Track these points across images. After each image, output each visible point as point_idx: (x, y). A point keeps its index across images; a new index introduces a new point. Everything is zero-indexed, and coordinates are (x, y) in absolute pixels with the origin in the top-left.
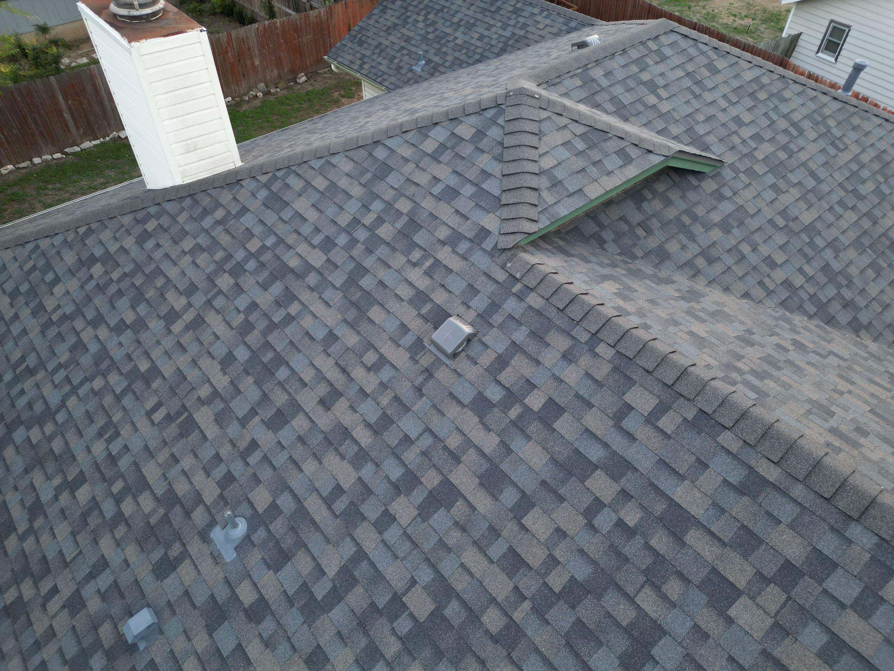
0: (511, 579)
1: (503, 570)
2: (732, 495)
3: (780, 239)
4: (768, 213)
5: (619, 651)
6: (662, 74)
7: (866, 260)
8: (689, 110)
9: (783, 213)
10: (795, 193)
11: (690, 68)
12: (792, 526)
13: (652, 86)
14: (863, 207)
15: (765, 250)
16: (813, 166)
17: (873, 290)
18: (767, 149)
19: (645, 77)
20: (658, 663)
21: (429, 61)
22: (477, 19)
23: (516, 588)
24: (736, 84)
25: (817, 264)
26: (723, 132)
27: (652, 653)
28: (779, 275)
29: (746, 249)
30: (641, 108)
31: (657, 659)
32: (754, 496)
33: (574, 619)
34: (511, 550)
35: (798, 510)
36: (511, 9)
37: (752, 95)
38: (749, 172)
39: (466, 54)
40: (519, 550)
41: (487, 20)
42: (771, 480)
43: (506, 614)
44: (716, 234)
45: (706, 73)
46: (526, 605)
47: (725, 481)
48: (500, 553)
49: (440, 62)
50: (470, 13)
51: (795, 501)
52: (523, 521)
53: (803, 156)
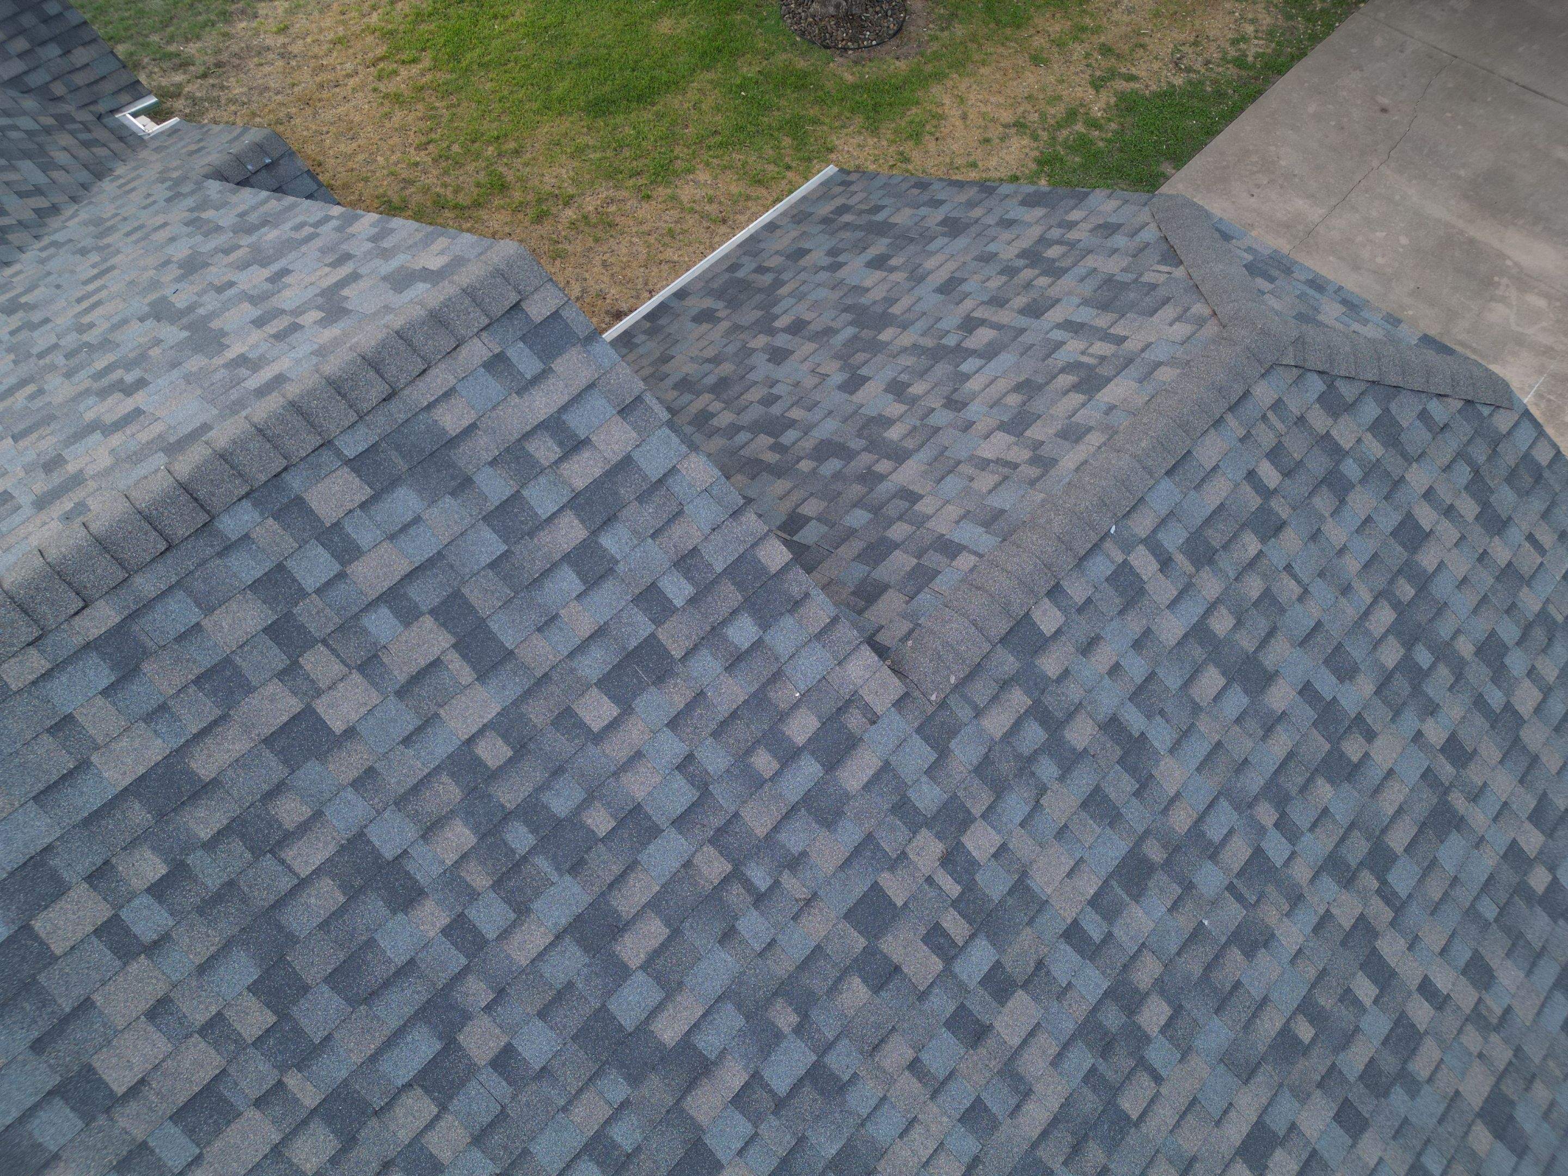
0: (240, 1114)
1: (218, 1132)
2: (134, 687)
5: (384, 911)
12: (209, 610)
20: (405, 852)
23: (259, 1103)
27: (390, 859)
31: (399, 851)
32: (144, 653)
33: (325, 988)
34: (177, 1117)
35: (180, 594)
40: (182, 1099)
42: (118, 619)
43: (305, 1122)
46: (293, 1081)
47: (105, 693)
48: (183, 1140)
51: (164, 594)
52: (120, 1090)
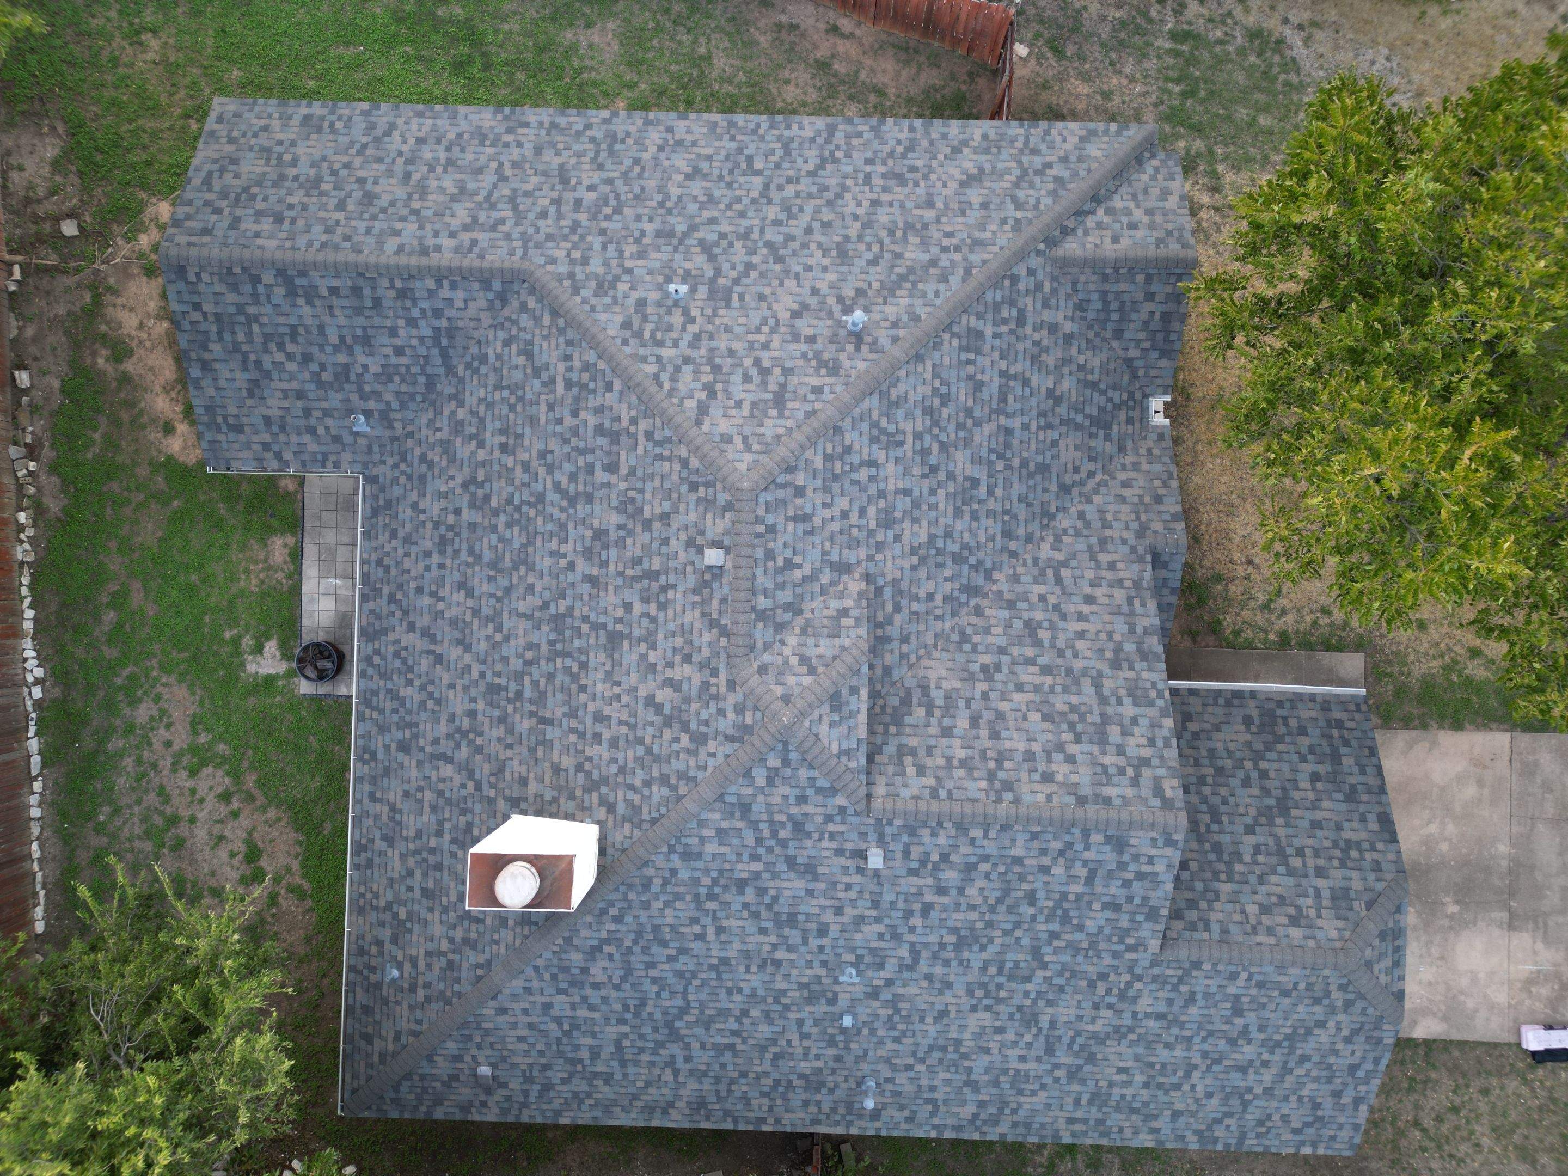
0: (976, 911)
3: (922, 573)
4: (906, 564)
6: (785, 545)
7: (967, 517)
8: (818, 551)
9: (914, 552)
10: (906, 525)
11: (790, 513)
13: (789, 564)
14: (942, 476)
15: (922, 594)
16: (900, 485)
17: (982, 538)
18: (872, 511)
19: (780, 562)
21: (368, 414)
22: (364, 329)
23: (979, 912)
24: (819, 483)
25: (949, 562)
26: (845, 537)
28: (939, 598)
29: (915, 606)
30: (799, 590)
33: (1006, 906)
34: (968, 905)
36: (392, 294)
37: (835, 478)
38: (880, 546)
39: (403, 380)
40: (971, 903)
41: (377, 321)
43: (983, 920)
44: (898, 618)
45: (799, 501)
46: (988, 914)
47: (1025, 840)
48: (965, 908)
49: (382, 406)
50: (342, 320)
51: (1051, 832)
52: (965, 895)
53: (891, 487)
